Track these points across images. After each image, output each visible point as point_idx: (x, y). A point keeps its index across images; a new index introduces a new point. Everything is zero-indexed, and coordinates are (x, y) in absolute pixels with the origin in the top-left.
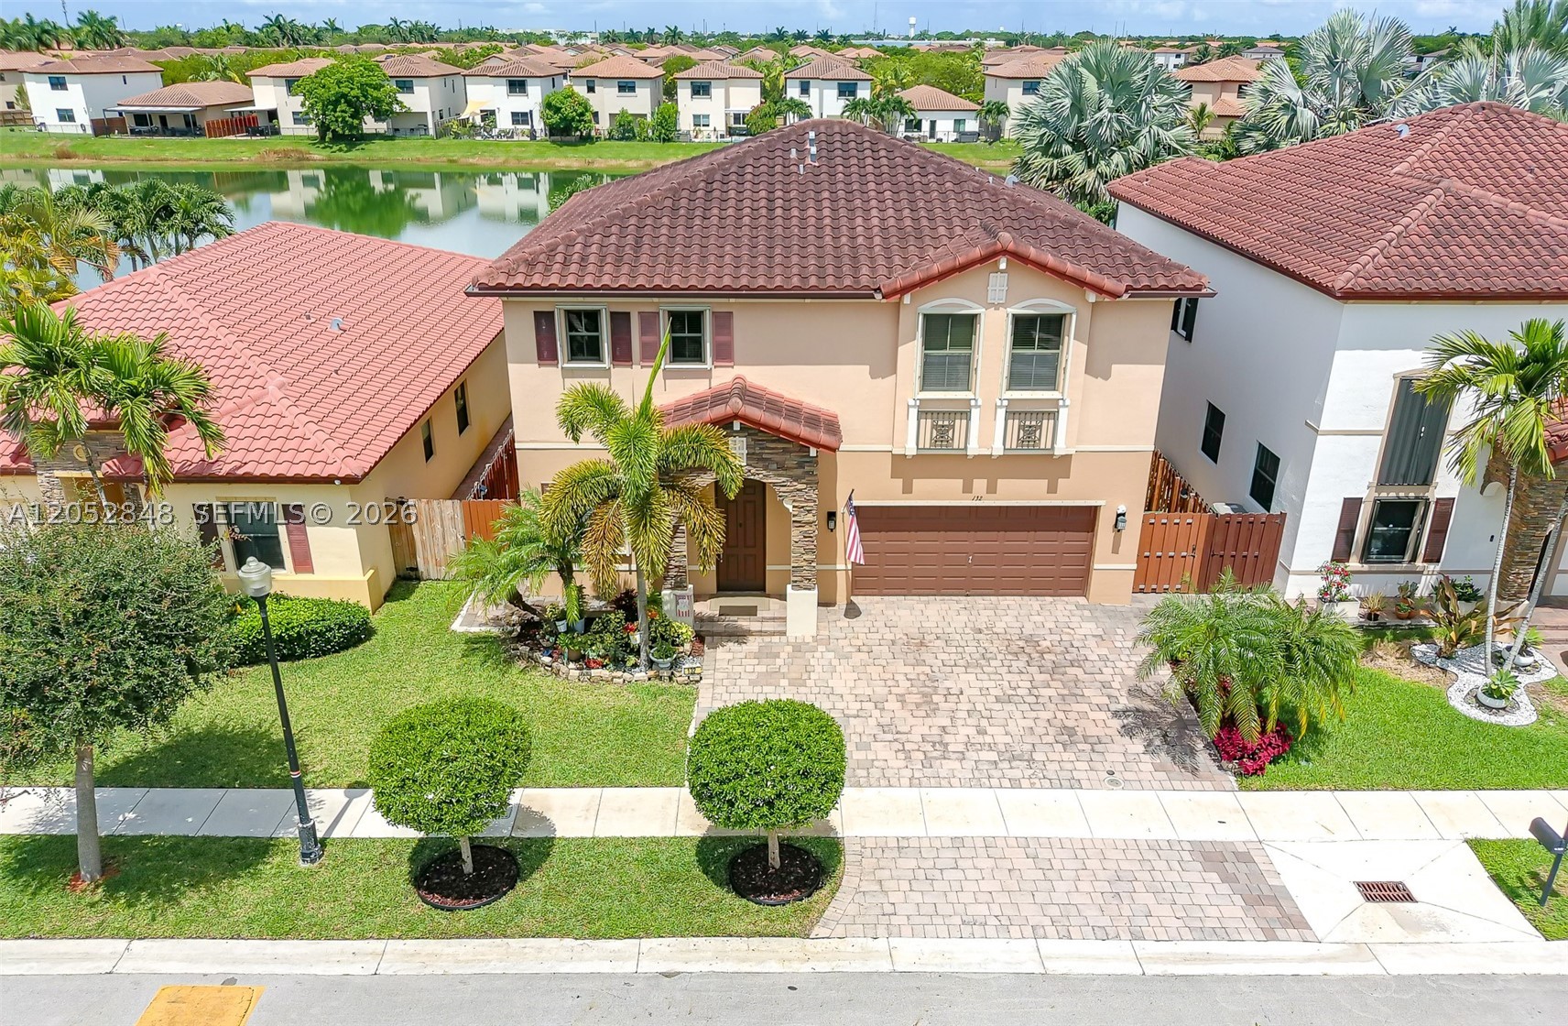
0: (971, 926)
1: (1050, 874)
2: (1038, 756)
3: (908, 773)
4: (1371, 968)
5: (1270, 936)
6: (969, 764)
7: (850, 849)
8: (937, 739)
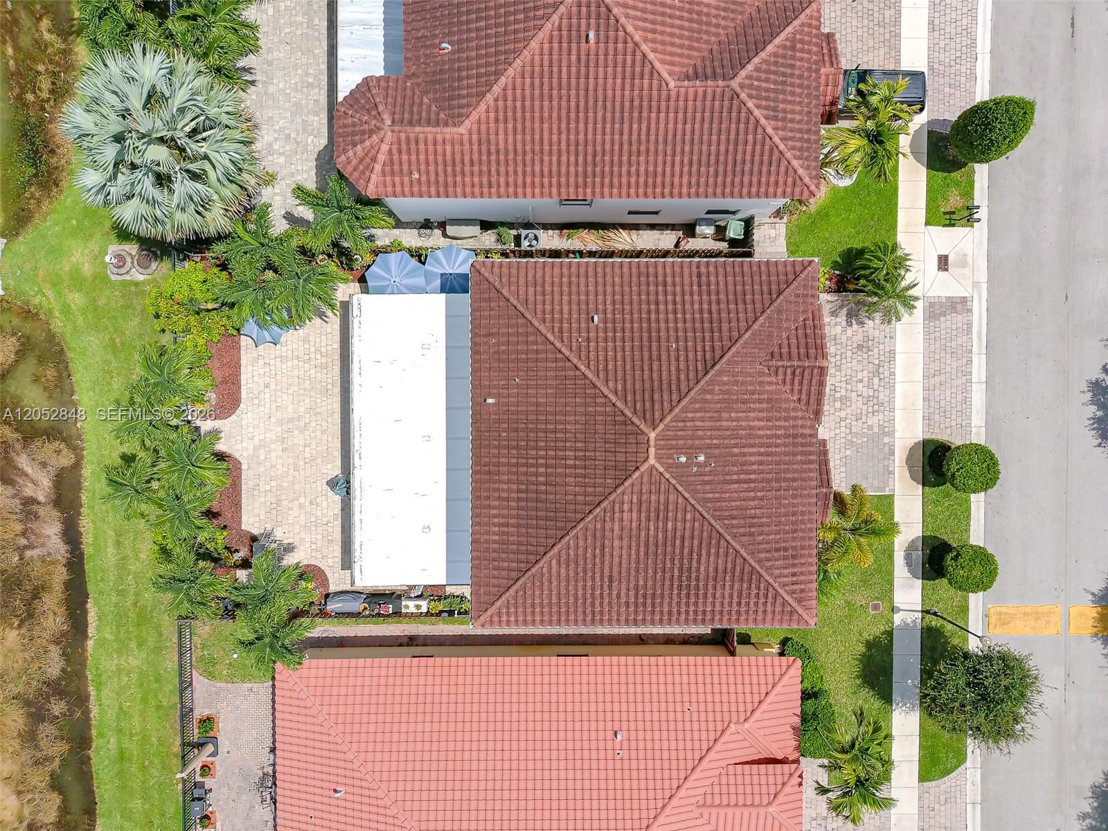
0: (966, 401)
1: (943, 371)
2: (876, 362)
3: (886, 413)
4: (985, 286)
5: (970, 311)
6: (881, 389)
7: (928, 436)
8: (865, 399)
